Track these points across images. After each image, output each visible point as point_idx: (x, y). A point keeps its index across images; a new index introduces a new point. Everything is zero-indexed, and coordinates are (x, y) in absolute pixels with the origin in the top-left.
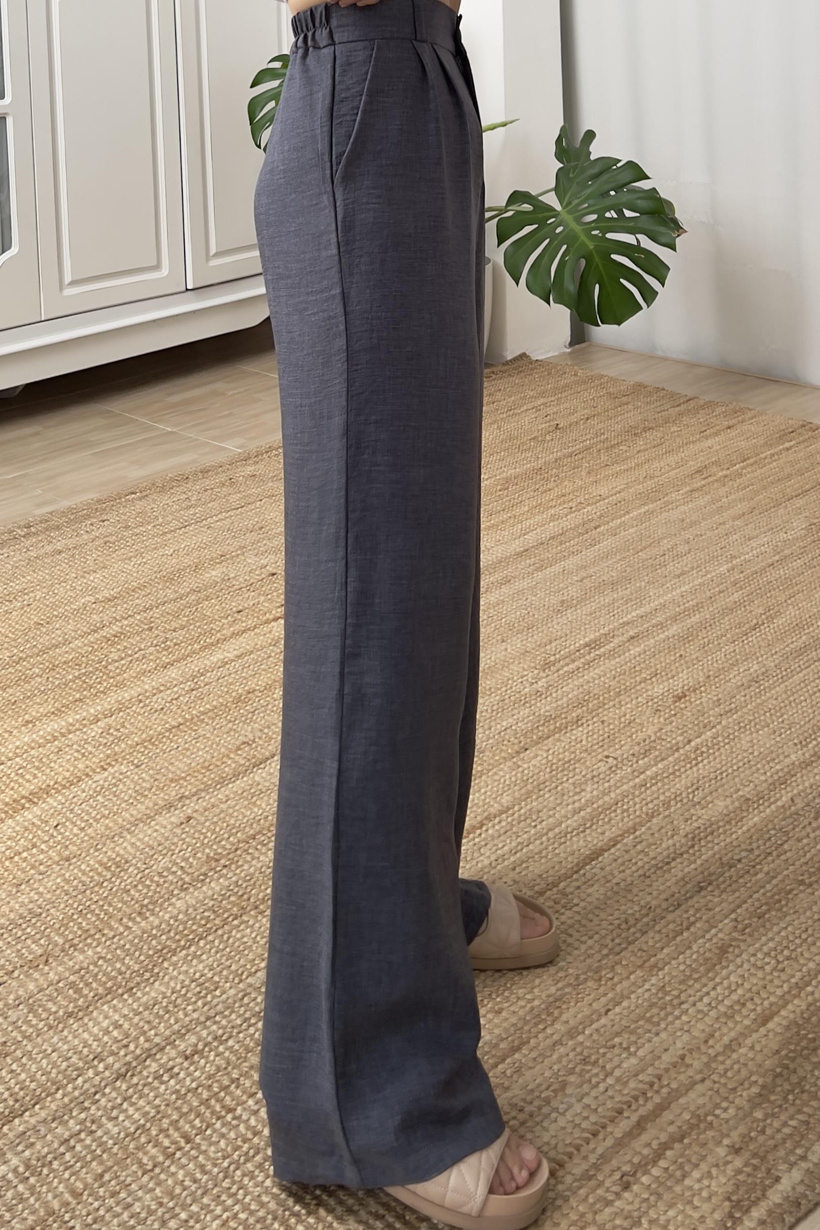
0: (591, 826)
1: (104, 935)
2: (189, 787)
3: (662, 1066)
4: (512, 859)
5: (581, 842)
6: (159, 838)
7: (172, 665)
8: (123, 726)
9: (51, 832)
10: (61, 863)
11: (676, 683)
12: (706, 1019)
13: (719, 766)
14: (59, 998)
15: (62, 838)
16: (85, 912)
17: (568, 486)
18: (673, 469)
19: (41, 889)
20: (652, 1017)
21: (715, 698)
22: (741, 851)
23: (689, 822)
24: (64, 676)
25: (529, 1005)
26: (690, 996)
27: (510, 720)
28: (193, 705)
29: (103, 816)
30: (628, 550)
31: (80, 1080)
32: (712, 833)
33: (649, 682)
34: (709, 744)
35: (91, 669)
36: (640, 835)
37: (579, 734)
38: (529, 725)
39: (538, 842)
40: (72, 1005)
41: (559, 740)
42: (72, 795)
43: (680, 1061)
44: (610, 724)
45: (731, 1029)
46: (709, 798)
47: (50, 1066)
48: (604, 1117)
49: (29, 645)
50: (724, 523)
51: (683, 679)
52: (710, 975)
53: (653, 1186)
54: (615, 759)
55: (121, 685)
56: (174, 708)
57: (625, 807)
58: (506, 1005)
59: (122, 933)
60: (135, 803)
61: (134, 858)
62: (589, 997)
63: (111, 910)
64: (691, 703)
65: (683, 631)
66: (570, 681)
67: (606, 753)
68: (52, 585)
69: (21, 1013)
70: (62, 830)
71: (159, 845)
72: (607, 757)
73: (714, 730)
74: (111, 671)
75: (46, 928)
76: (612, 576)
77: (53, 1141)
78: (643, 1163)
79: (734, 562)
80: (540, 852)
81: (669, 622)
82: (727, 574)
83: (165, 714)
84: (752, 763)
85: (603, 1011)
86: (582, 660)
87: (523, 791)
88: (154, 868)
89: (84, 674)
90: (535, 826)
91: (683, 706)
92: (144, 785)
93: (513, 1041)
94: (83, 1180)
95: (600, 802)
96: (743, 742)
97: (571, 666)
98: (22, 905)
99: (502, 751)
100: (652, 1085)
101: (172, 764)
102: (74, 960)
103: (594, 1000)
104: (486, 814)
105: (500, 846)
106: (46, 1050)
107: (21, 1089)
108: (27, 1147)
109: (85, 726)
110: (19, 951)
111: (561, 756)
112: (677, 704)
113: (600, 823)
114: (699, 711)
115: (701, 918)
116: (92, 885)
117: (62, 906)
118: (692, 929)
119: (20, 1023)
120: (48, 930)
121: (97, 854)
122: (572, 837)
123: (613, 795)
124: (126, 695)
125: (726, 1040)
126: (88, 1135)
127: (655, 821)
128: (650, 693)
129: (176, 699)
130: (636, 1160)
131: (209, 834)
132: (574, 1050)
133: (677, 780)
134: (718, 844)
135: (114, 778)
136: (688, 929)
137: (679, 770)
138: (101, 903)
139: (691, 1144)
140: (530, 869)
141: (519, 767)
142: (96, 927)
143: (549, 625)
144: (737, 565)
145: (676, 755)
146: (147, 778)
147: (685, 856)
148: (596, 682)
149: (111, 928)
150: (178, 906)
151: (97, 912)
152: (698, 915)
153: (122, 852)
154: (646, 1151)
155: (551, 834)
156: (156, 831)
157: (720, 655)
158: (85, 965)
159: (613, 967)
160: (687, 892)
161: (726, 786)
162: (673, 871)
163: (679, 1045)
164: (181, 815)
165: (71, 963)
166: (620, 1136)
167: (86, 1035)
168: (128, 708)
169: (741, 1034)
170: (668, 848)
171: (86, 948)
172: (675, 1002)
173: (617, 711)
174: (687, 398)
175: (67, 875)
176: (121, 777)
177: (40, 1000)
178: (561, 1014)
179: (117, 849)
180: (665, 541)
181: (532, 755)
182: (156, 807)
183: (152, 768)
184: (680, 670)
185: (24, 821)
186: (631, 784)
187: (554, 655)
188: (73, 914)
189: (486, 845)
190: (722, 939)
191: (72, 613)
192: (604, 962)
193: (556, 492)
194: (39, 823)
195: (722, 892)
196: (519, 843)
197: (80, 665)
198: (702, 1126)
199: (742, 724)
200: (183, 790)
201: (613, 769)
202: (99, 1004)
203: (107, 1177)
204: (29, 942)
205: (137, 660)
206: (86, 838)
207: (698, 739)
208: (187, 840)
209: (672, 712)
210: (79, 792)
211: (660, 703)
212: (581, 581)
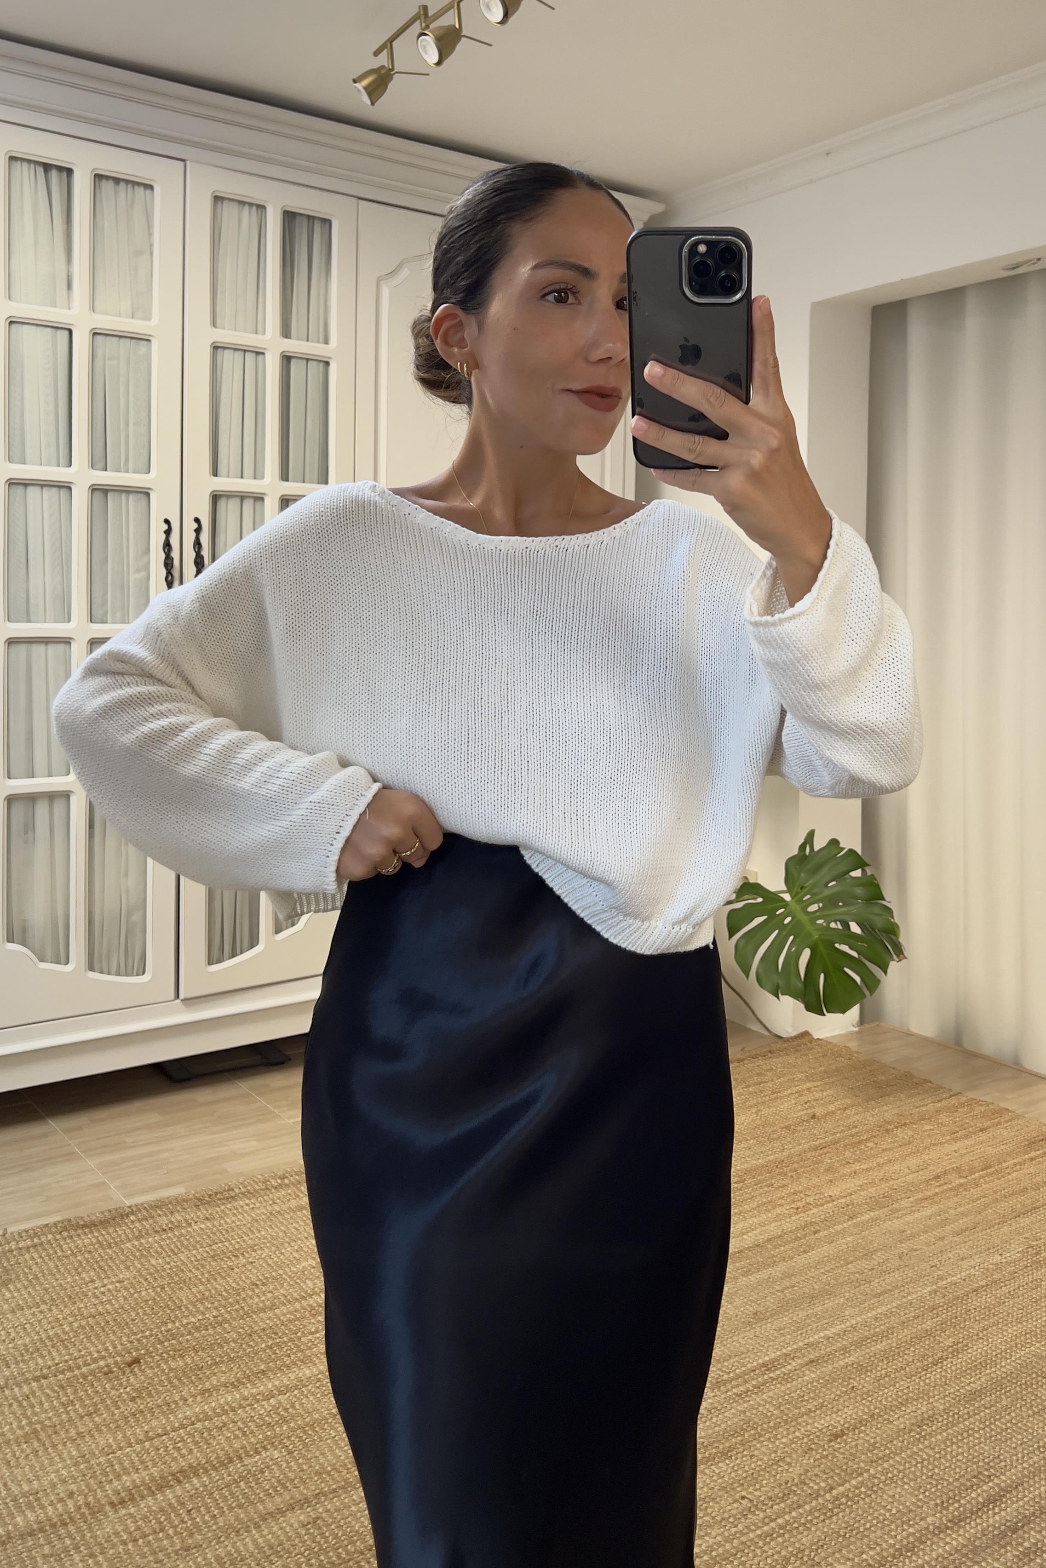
6: (282, 1538)
9: (183, 1516)
11: (838, 1419)
13: (852, 1522)
15: (192, 1525)
18: (912, 1173)
21: (872, 1441)
24: (257, 1344)
30: (840, 1261)
33: (812, 1414)
34: (850, 1495)
35: (285, 1339)
37: (725, 1468)
42: (217, 1477)
44: (759, 1459)
50: (943, 1238)
51: (847, 1415)
54: (751, 1501)
57: (743, 1559)
64: (846, 1444)
65: (864, 1359)
66: (735, 1404)
67: (744, 1493)
70: (194, 1515)
71: (279, 1545)
72: (743, 1498)
73: (860, 1479)
76: (815, 1289)
79: (940, 1284)
81: (854, 1347)
84: (886, 1522)
86: (754, 1382)
89: (277, 1344)
91: (837, 1446)
95: (720, 1550)
97: (741, 1388)
109: (258, 1401)
112: (832, 1444)
114: (851, 1454)
123: (735, 1543)
128: (809, 1427)
131: (330, 1538)
133: (805, 1533)
137: (811, 1521)
144: (941, 1288)
145: (814, 1503)
146: (295, 1467)
148: (761, 1409)
153: (242, 1548)
156: (281, 1528)
157: (891, 1392)
164: (312, 1513)
173: (771, 1446)
176: (271, 1463)
179: (238, 1544)
180: (879, 1254)
182: (291, 1501)
184: (847, 1404)
185: (164, 1500)
186: (759, 1531)
187: (729, 1372)
191: (290, 1277)
193: (789, 1189)
194: (176, 1505)
197: (276, 1334)
199: (890, 1475)
201: (745, 1512)
206: (214, 1527)
207: (840, 1488)
208: (308, 1543)
209: (825, 1453)
210: (225, 1475)
211: (816, 1441)
212: (782, 1291)
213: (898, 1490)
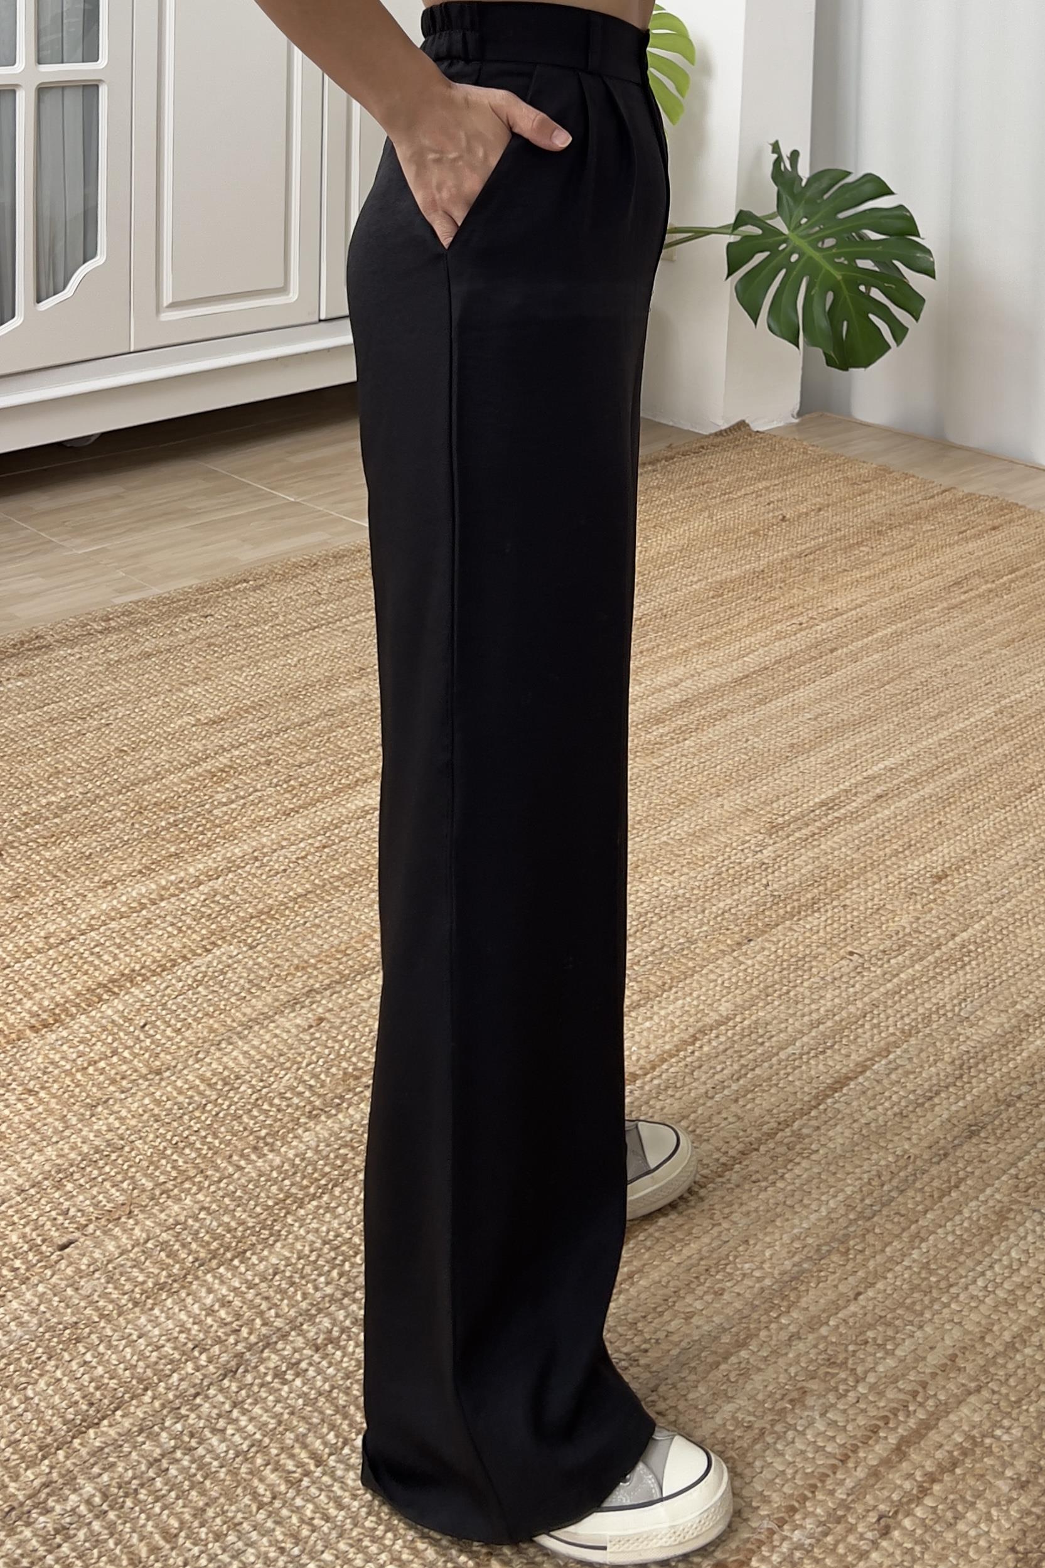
0: (832, 1046)
1: (206, 1177)
2: (321, 977)
3: (928, 1371)
4: (734, 1087)
5: (821, 1067)
6: (280, 1047)
7: (297, 812)
8: (234, 892)
9: (137, 1033)
10: (149, 1076)
11: (935, 858)
12: (982, 1308)
13: (990, 970)
14: (147, 1263)
15: (152, 1043)
16: (181, 1145)
17: (796, 596)
18: (926, 579)
19: (124, 1113)
20: (914, 1303)
21: (983, 880)
22: (1021, 1085)
23: (955, 1044)
24: (154, 823)
25: (757, 1285)
26: (961, 1277)
27: (729, 901)
28: (324, 867)
29: (207, 1014)
30: (873, 682)
31: (175, 1377)
32: (984, 1059)
33: (901, 855)
34: (978, 940)
35: (190, 814)
36: (895, 1060)
37: (816, 922)
38: (753, 908)
39: (766, 1065)
40: (164, 1273)
41: (791, 929)
42: (164, 985)
43: (949, 1363)
44: (854, 909)
45: (1013, 1322)
46: (978, 1013)
47: (135, 1358)
48: (854, 1437)
49: (108, 779)
50: (989, 651)
51: (944, 853)
52: (986, 1249)
53: (919, 1532)
54: (861, 956)
55: (230, 837)
56: (299, 869)
57: (875, 1021)
58: (729, 1284)
59: (231, 1176)
60: (248, 998)
61: (248, 1072)
62: (834, 1276)
63: (217, 1142)
64: (954, 885)
65: (942, 790)
66: (803, 850)
67: (849, 949)
68: (139, 700)
69: (96, 1282)
70: (152, 1032)
71: (281, 1055)
72: (851, 953)
73: (983, 922)
74: (217, 817)
75: (130, 1166)
76: (853, 715)
77: (139, 1462)
78: (905, 1500)
79: (1003, 703)
80: (770, 1079)
81: (925, 778)
82: (995, 718)
83: (289, 877)
84: (1031, 968)
85: (851, 1294)
86: (818, 824)
87: (747, 995)
88: (273, 1087)
89: (181, 821)
90: (762, 1044)
91: (944, 888)
92: (261, 972)
93: (737, 1334)
94: (178, 1516)
95: (844, 1014)
96: (1019, 940)
97: (803, 831)
98: (98, 1133)
99: (718, 941)
100: (915, 1394)
101: (298, 945)
102: (167, 1212)
103: (840, 1280)
104: (700, 1024)
105: (719, 1068)
106: (131, 1335)
107: (97, 1388)
108: (104, 1469)
109: (183, 890)
110: (94, 1197)
111: (793, 950)
112: (937, 886)
113: (844, 1041)
114: (964, 897)
115: (973, 1173)
116: (191, 1108)
117: (151, 1136)
118: (962, 1188)
119: (96, 1298)
120: (133, 1170)
121: (197, 1066)
122: (809, 1059)
123: (859, 1004)
124: (237, 851)
125: (1007, 1336)
126: (185, 1454)
127: (913, 1041)
128: (902, 870)
129: (303, 858)
130: (895, 1497)
131: (344, 1044)
132: (815, 1346)
133: (939, 987)
134: (991, 1075)
135: (219, 962)
136: (957, 1186)
137: (941, 974)
138: (203, 1133)
139: (964, 1474)
140: (757, 1101)
141: (741, 963)
142: (196, 1166)
143: (776, 776)
144: (1006, 707)
145: (937, 953)
146: (265, 964)
147: (951, 1089)
148: (836, 853)
149: (217, 1168)
150: (305, 1140)
151: (198, 1145)
152: (969, 1169)
153: (231, 1064)
154: (907, 1485)
155: (782, 1055)
156: (276, 1036)
157: (988, 823)
158: (182, 1218)
159: (864, 1235)
160: (955, 1138)
161: (1000, 998)
162: (937, 1109)
163: (948, 1342)
164: (310, 1015)
165: (163, 1216)
166: (875, 1463)
167: (183, 1316)
168: (239, 867)
169: (1027, 1329)
170: (930, 1078)
171: (183, 1195)
172: (943, 1284)
173: (863, 894)
174: (943, 488)
175: (158, 1094)
176: (230, 961)
177: (122, 1266)
178: (799, 1297)
179: (225, 1059)
180: (918, 672)
181: (757, 948)
182: (276, 1004)
183: (271, 951)
184: (939, 841)
185: (102, 1018)
186: (882, 990)
187: (783, 815)
188: (165, 1148)
189: (700, 1067)
190: (1000, 1201)
191: (166, 738)
192: (851, 1229)
193: (784, 602)
194: (121, 1022)
195: (998, 1139)
196: (743, 1066)
197: (176, 809)
198: (978, 1451)
199: (1017, 916)
200: (312, 981)
201: (859, 970)
202: (200, 1273)
203: (210, 1512)
204: (107, 1185)
205: (252, 803)
206: (183, 1044)
207: (964, 934)
208: (317, 1049)
209: (932, 897)
210: (174, 981)
211: (915, 884)
212: (815, 719)
213: (1033, 931)
